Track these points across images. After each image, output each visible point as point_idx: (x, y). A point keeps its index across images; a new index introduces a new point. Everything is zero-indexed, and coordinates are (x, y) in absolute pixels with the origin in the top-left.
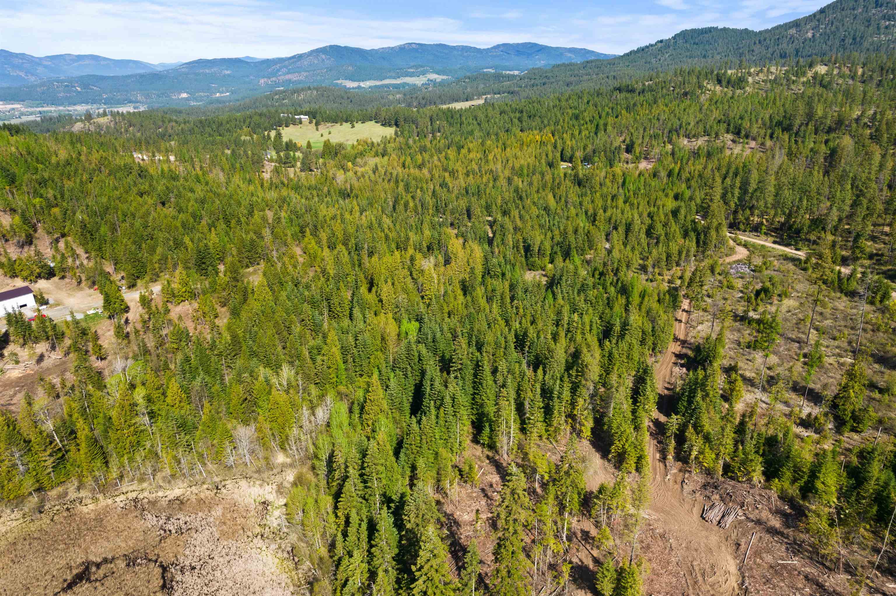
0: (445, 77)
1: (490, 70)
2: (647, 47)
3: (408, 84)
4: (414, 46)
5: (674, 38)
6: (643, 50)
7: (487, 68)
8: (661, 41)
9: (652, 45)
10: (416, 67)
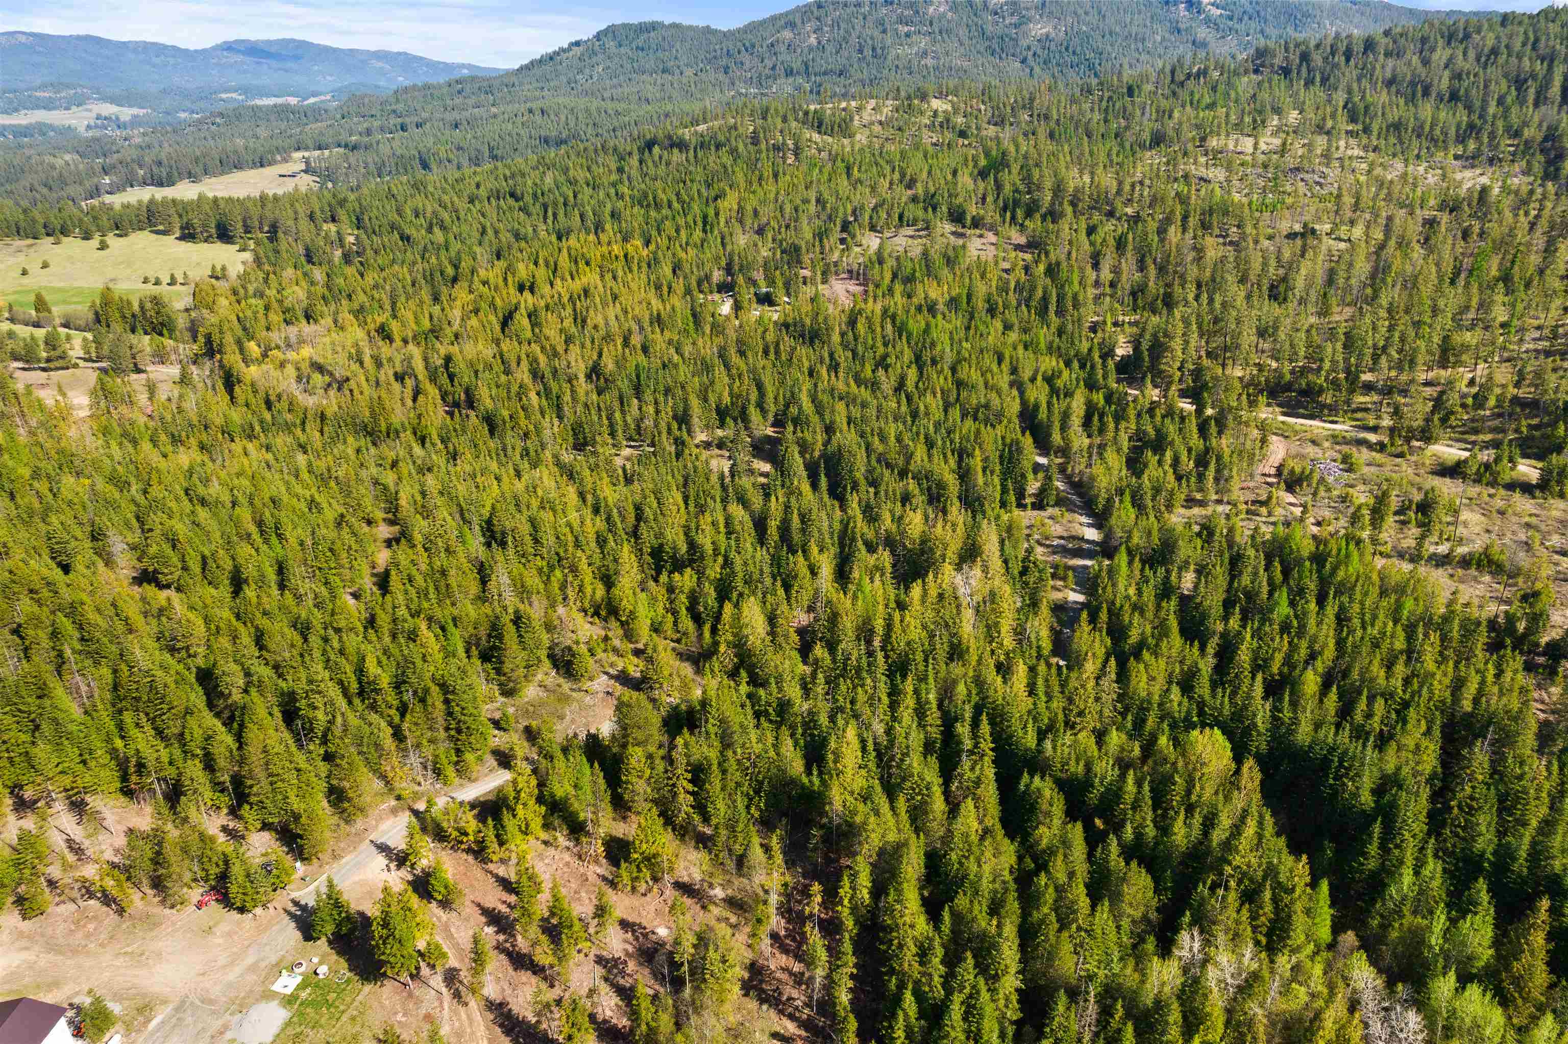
0: (141, 112)
1: (234, 95)
2: (557, 53)
3: (51, 127)
4: (23, 39)
5: (598, 36)
6: (551, 58)
7: (226, 91)
8: (577, 44)
9: (563, 50)
10: (57, 86)
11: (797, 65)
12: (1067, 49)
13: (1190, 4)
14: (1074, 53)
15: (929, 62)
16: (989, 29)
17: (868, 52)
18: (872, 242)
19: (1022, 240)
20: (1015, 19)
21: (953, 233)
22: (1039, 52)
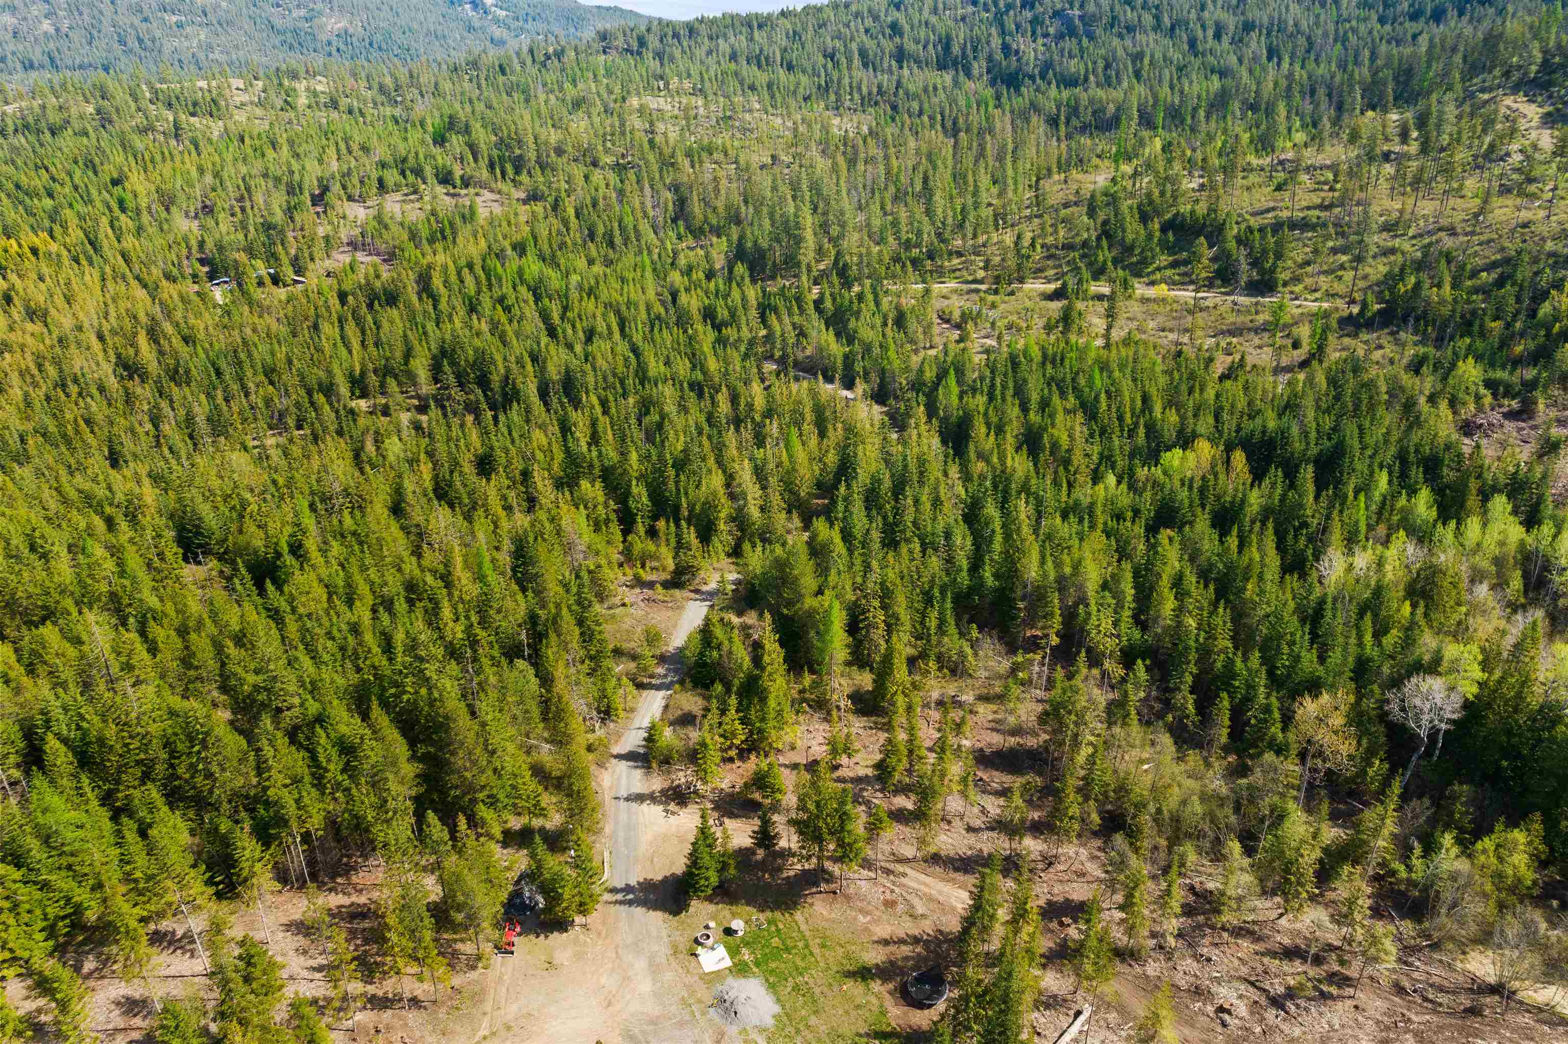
11: (37, 56)
12: (371, 44)
13: (475, 6)
14: (380, 48)
15: (216, 55)
16: (278, 22)
17: (133, 44)
18: (359, 213)
19: (523, 195)
20: (303, 12)
21: (447, 194)
22: (342, 47)
